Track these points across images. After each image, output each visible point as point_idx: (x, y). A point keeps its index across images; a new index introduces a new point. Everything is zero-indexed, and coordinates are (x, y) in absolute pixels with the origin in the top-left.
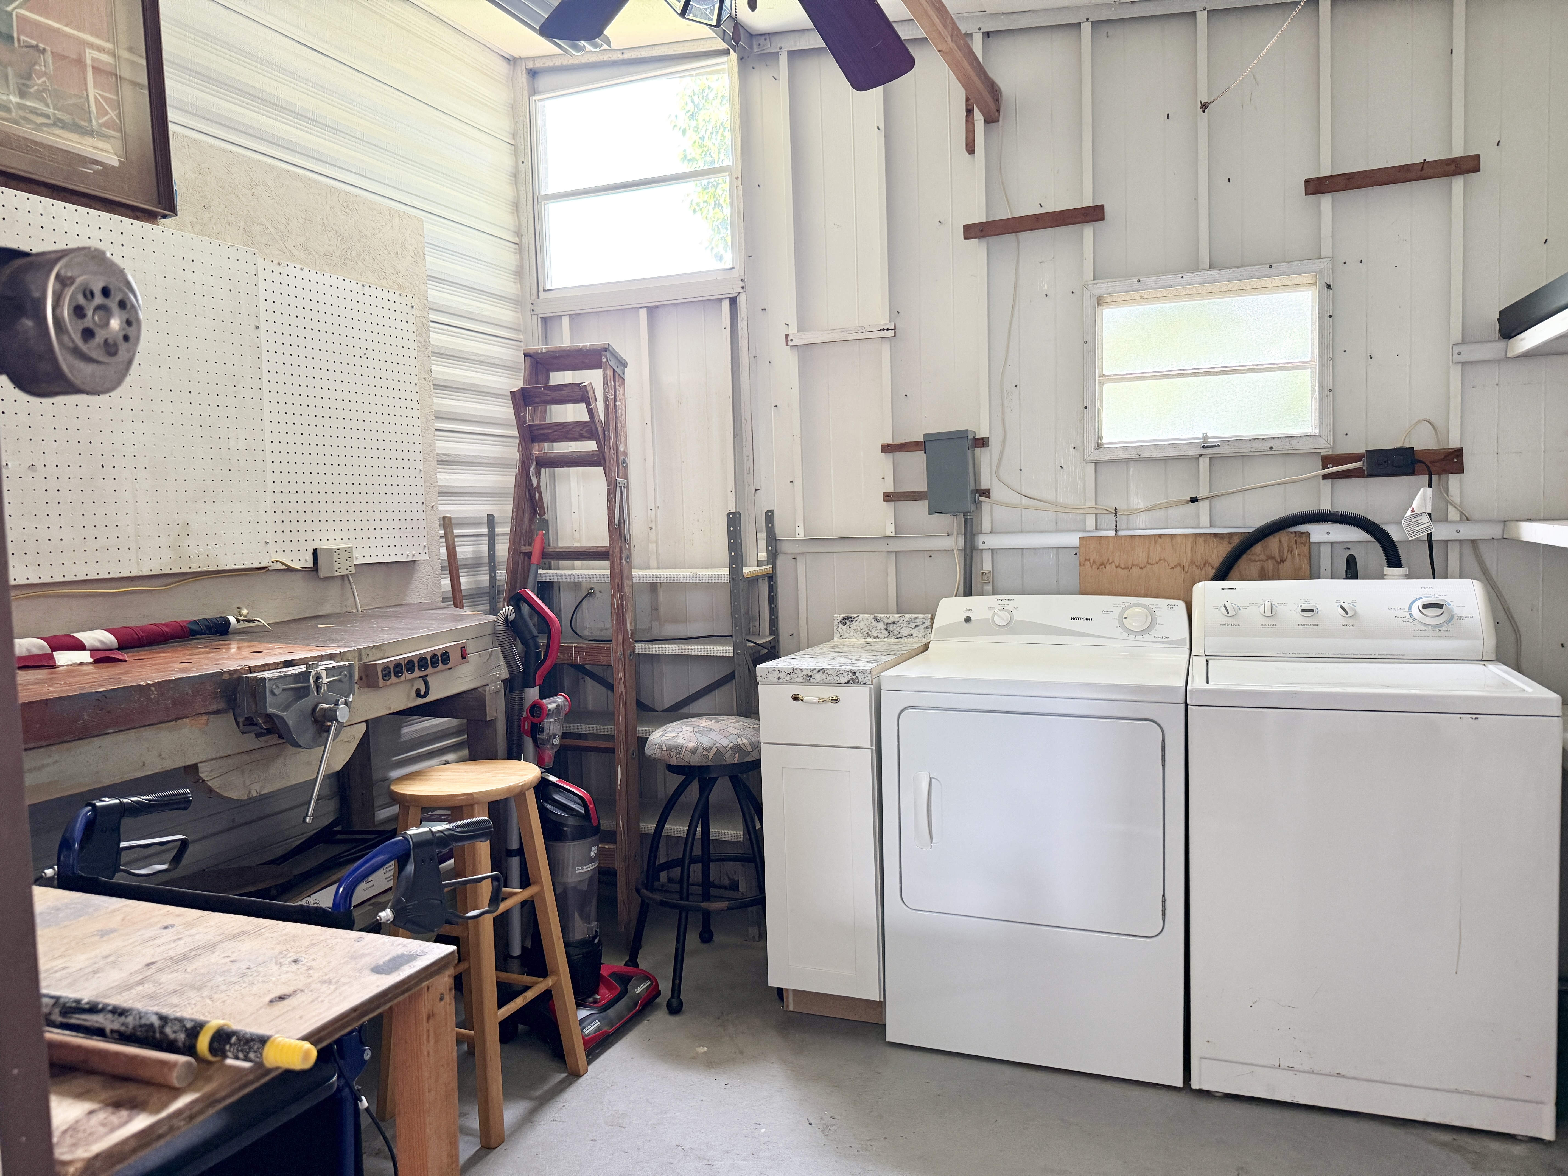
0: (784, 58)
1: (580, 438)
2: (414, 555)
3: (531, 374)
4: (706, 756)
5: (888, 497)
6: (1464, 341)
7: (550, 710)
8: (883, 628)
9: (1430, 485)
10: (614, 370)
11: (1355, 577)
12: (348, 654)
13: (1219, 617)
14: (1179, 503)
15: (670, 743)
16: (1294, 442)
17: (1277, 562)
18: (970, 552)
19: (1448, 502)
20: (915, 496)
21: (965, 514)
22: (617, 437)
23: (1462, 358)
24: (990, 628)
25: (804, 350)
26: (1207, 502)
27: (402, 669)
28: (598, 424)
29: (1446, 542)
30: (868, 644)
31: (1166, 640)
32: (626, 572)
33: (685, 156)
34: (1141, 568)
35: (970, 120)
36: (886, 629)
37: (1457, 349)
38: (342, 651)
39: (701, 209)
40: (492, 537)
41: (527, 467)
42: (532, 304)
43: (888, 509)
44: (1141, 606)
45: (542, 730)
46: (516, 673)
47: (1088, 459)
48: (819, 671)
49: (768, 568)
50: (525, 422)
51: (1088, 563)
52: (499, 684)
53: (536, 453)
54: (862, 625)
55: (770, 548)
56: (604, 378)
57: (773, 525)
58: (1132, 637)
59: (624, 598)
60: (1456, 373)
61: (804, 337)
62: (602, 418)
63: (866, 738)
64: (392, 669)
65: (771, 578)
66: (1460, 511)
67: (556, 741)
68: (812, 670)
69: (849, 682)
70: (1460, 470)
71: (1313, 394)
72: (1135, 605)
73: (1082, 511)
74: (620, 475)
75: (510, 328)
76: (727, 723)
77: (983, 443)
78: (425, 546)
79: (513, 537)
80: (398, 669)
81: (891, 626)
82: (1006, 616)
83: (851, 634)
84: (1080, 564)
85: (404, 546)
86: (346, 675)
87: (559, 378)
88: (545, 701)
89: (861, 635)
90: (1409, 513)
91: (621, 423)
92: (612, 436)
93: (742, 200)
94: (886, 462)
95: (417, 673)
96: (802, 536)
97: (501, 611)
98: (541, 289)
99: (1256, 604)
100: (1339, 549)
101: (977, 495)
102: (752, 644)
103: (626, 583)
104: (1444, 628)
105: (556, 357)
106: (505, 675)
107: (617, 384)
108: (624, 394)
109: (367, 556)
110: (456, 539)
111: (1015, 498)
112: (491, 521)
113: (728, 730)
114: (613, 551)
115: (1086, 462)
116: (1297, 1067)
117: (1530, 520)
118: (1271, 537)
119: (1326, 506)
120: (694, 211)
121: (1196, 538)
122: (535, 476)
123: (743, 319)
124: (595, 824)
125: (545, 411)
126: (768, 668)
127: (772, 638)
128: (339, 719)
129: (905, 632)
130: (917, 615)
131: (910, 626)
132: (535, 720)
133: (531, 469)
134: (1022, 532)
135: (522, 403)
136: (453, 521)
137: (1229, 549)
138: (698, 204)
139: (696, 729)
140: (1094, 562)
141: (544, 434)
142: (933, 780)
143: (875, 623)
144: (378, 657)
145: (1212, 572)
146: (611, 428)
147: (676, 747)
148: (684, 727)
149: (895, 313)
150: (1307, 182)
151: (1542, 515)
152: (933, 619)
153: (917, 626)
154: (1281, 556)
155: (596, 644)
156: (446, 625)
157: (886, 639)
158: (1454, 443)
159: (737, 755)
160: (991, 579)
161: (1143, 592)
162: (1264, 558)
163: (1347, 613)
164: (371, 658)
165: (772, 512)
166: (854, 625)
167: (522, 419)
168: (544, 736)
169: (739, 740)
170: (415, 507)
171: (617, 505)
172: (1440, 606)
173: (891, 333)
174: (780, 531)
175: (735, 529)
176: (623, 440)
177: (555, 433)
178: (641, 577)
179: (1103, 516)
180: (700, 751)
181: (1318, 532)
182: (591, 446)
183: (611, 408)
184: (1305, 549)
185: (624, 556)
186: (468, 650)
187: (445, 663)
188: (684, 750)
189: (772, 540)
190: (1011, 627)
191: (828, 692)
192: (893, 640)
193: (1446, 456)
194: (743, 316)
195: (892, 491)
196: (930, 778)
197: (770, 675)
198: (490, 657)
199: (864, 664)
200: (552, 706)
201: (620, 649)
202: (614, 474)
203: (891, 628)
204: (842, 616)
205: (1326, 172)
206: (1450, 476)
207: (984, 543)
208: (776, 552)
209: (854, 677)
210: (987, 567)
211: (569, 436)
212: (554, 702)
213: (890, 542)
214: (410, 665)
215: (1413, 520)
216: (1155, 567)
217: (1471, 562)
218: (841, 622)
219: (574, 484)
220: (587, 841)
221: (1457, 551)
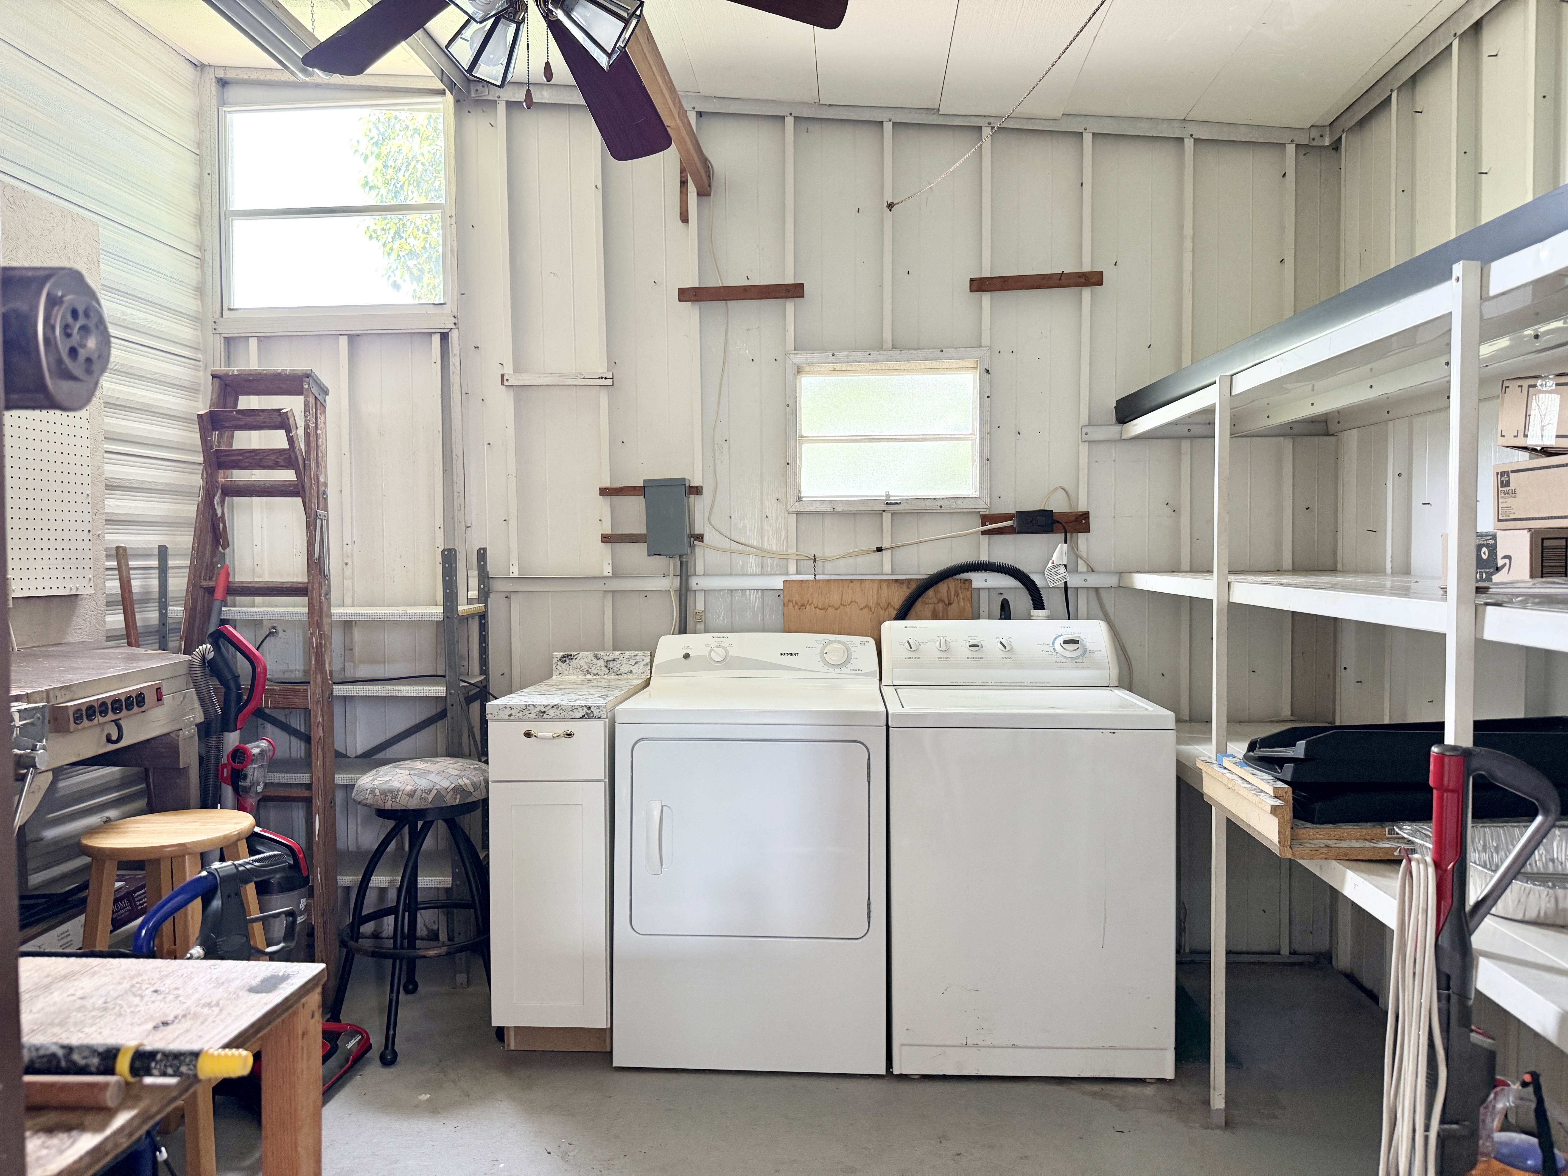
0: (502, 107)
1: (276, 466)
2: (78, 589)
3: (219, 396)
4: (426, 799)
5: (606, 538)
6: (1090, 424)
7: (254, 755)
8: (603, 665)
9: (1066, 542)
10: (316, 397)
11: (1008, 617)
12: (36, 695)
13: (904, 652)
14: (867, 552)
15: (384, 787)
16: (959, 502)
17: (946, 604)
18: (684, 593)
19: (1077, 556)
20: (633, 539)
21: (681, 557)
22: (318, 468)
23: (1090, 437)
24: (709, 664)
25: (520, 391)
26: (889, 552)
27: (95, 712)
28: (298, 453)
29: (1077, 589)
30: (589, 681)
31: (860, 672)
32: (325, 609)
33: (367, 183)
34: (836, 609)
35: (684, 190)
36: (606, 666)
37: (1085, 430)
38: (29, 692)
39: (378, 236)
40: (163, 571)
41: (211, 495)
42: (215, 322)
43: (605, 550)
44: (839, 642)
45: (245, 777)
46: (213, 716)
47: (790, 510)
48: (553, 707)
49: (478, 607)
50: (212, 448)
51: (790, 604)
52: (193, 729)
53: (222, 480)
54: (582, 662)
55: (482, 586)
56: (305, 405)
57: (486, 563)
58: (832, 670)
59: (323, 636)
60: (1084, 448)
61: (520, 378)
62: (303, 447)
63: (600, 771)
64: (84, 712)
65: (483, 617)
66: (1088, 565)
67: (260, 789)
68: (546, 706)
69: (583, 716)
70: (1087, 529)
71: (973, 461)
72: (834, 642)
73: (785, 557)
74: (321, 506)
75: (189, 347)
76: (445, 764)
77: (697, 491)
78: (90, 579)
79: (193, 571)
80: (91, 712)
81: (612, 663)
82: (722, 652)
83: (571, 671)
84: (784, 605)
85: (68, 578)
86: (39, 718)
87: (248, 402)
88: (249, 746)
89: (580, 672)
90: (1050, 564)
91: (321, 453)
92: (313, 465)
93: (455, 239)
94: (604, 505)
95: (111, 716)
96: (516, 574)
97: (197, 650)
98: (225, 308)
99: (933, 640)
100: (994, 594)
101: (692, 539)
102: (465, 684)
103: (326, 620)
104: (1080, 660)
105: (249, 381)
106: (200, 717)
107: (319, 412)
108: (325, 423)
109: (26, 589)
110: (132, 572)
111: (726, 544)
112: (163, 552)
113: (448, 771)
114: (313, 587)
115: (789, 513)
116: (981, 1043)
117: (1139, 572)
118: (941, 583)
119: (984, 558)
120: (371, 237)
121: (881, 583)
122: (220, 505)
123: (455, 355)
124: (305, 874)
125: (232, 436)
126: (498, 705)
127: (483, 677)
128: (38, 766)
129: (625, 669)
130: (636, 653)
131: (630, 663)
132: (238, 766)
133: (216, 498)
134: (731, 575)
135: (210, 426)
136: (129, 552)
137: (907, 594)
138: (375, 231)
139: (411, 772)
140: (796, 603)
141: (232, 461)
142: (664, 808)
143: (595, 661)
144: (67, 698)
145: (894, 613)
146: (312, 457)
147: (391, 791)
148: (397, 770)
149: (612, 363)
150: (972, 280)
151: (1147, 568)
152: (652, 656)
153: (636, 663)
154: (949, 599)
155: (290, 686)
156: (135, 665)
157: (606, 676)
158: (1082, 508)
159: (458, 796)
160: (703, 619)
161: (837, 631)
162: (936, 601)
163: (1005, 648)
164: (59, 700)
165: (485, 549)
166: (574, 663)
167: (209, 444)
168: (247, 783)
169: (460, 780)
170: (81, 536)
171: (318, 538)
172: (1076, 642)
173: (609, 382)
174: (492, 568)
175: (450, 566)
176: (323, 470)
177: (246, 460)
178: (341, 615)
179: (802, 561)
180: (418, 793)
181: (979, 580)
182: (288, 475)
183: (312, 437)
184: (968, 594)
185: (323, 592)
186: (164, 691)
187: (139, 706)
188: (400, 794)
189: (484, 577)
190: (726, 663)
191: (562, 727)
192: (613, 677)
193: (1077, 518)
194: (455, 352)
195: (610, 532)
196: (662, 806)
197: (501, 712)
198: (184, 699)
199: (595, 699)
200: (256, 751)
201: (319, 690)
202: (314, 506)
203: (611, 665)
204: (562, 653)
205: (986, 274)
206: (1080, 534)
207: (697, 584)
208: (489, 590)
209: (589, 712)
210: (700, 607)
211: (265, 464)
212: (258, 747)
213: (607, 581)
214: (102, 708)
215: (1053, 571)
216: (848, 609)
217: (1095, 608)
218: (560, 660)
219: (257, 515)
220: (296, 892)
221: (1085, 597)
